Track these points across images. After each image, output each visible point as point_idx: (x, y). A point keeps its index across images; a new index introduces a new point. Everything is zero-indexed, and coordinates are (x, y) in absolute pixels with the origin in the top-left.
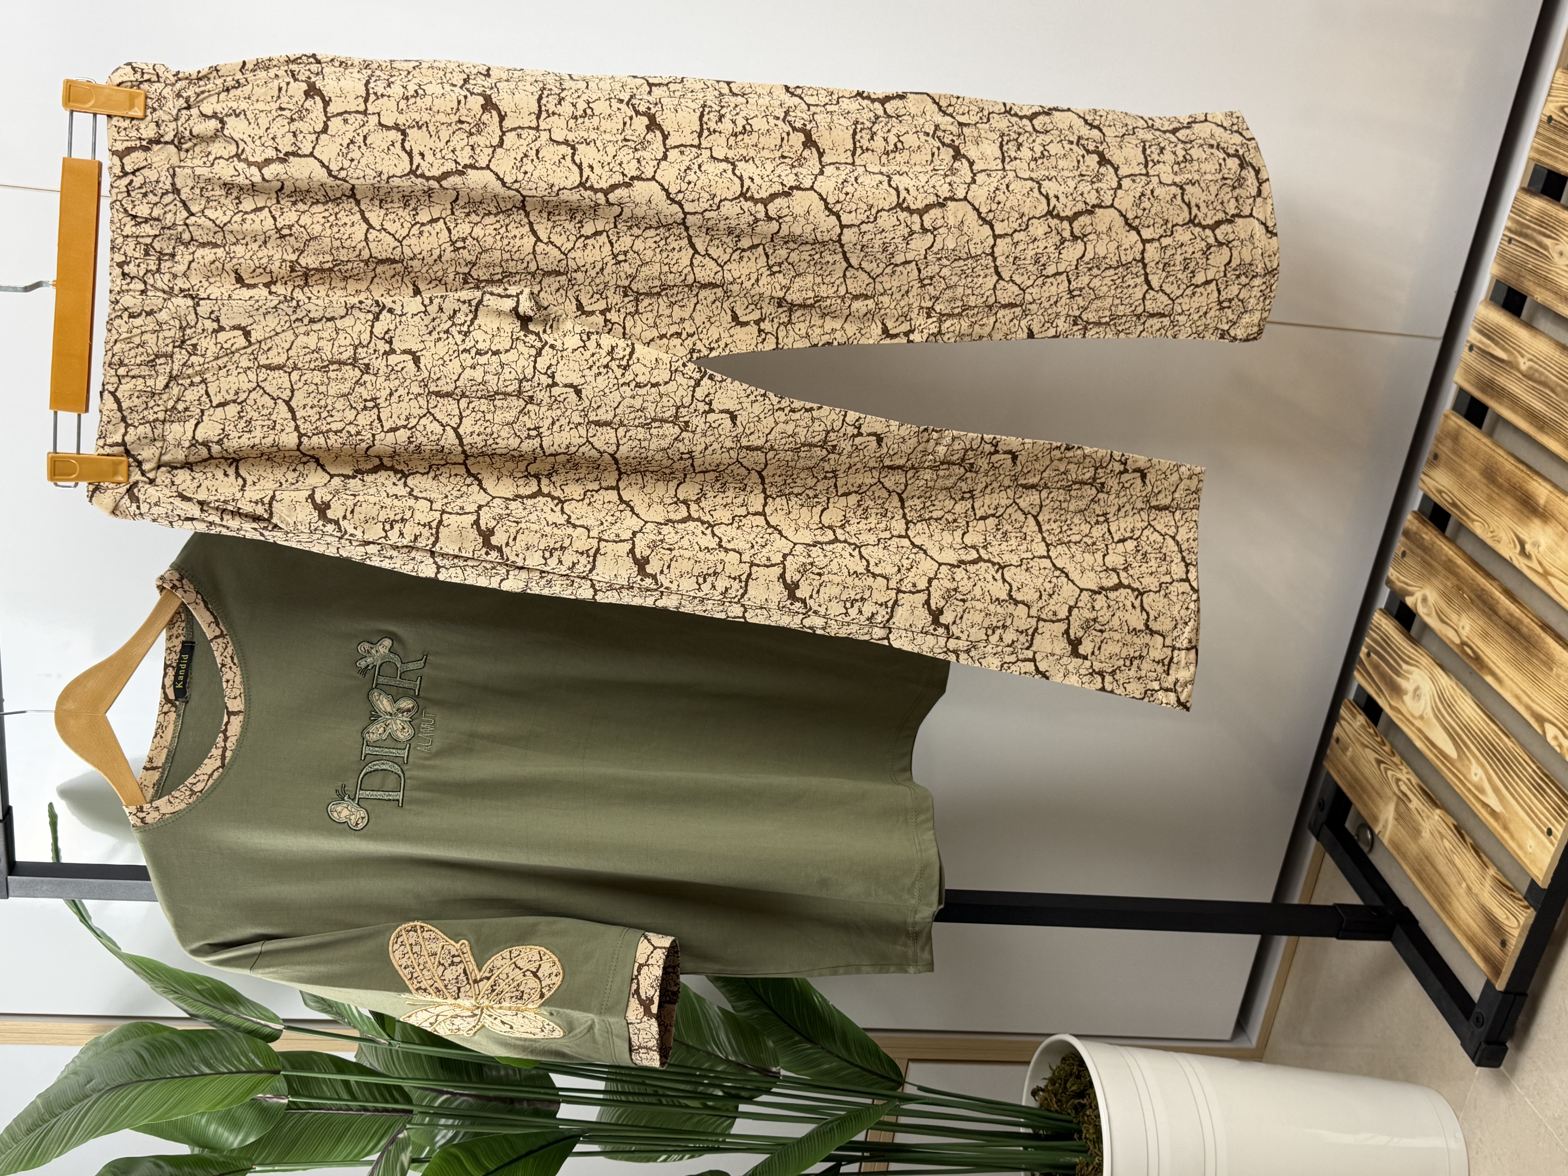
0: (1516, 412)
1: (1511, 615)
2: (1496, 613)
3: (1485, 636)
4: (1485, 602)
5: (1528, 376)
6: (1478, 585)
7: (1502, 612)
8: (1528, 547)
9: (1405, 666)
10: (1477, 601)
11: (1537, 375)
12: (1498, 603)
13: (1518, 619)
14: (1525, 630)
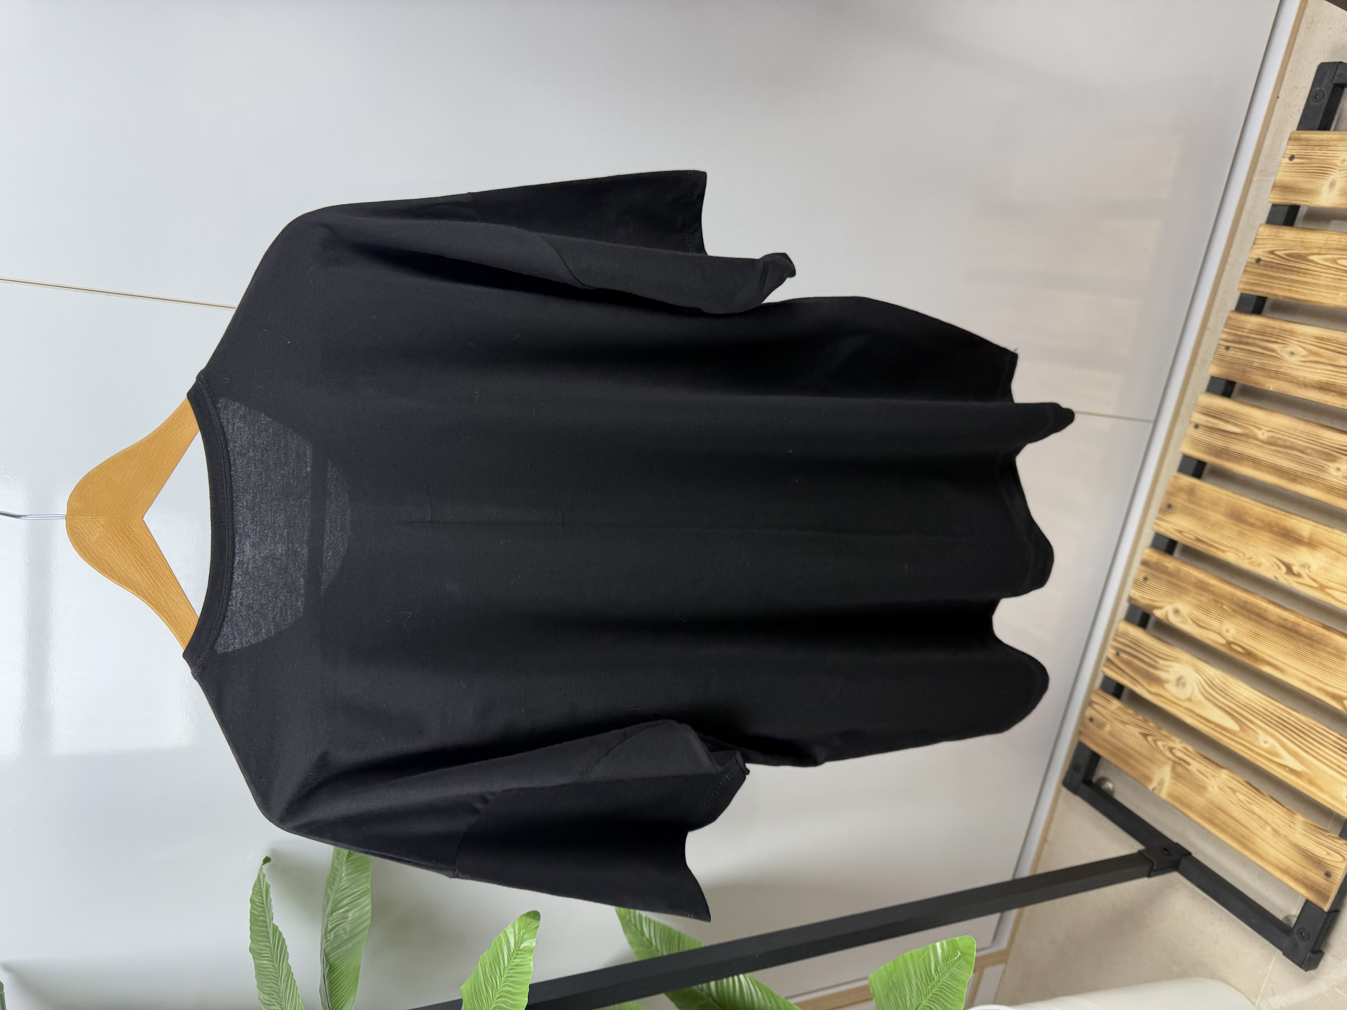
0: (1261, 470)
1: (1285, 620)
2: (1266, 619)
3: (1256, 636)
4: (1250, 611)
5: (1271, 443)
6: (1239, 599)
7: (1273, 618)
8: (1296, 569)
9: (1161, 662)
10: (1240, 611)
11: (1280, 442)
12: (1266, 611)
13: (1294, 623)
14: (1304, 631)
